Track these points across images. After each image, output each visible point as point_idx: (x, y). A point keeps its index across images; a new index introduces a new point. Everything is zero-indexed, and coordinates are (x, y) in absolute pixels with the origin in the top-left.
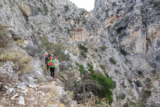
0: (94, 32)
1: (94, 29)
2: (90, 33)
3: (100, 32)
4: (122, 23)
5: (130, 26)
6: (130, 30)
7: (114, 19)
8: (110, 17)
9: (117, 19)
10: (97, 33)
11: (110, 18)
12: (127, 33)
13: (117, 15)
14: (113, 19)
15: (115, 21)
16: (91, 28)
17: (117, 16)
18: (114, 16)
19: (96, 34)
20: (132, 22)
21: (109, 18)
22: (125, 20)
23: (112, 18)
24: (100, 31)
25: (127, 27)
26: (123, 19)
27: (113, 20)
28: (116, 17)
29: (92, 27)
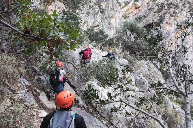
0: (103, 19)
1: (102, 12)
2: (95, 21)
3: (116, 22)
4: (150, 15)
5: (170, 19)
6: (170, 29)
7: (130, 11)
8: (124, 5)
9: (135, 12)
10: (109, 24)
11: (123, 7)
12: (165, 34)
13: (136, 3)
14: (128, 10)
15: (131, 15)
16: (97, 8)
17: (136, 5)
18: (131, 4)
19: (108, 26)
20: (172, 13)
21: (121, 7)
22: (155, 11)
23: (126, 9)
24: (117, 19)
25: (164, 22)
26: (153, 9)
27: (127, 13)
28: (133, 8)
29: (99, 7)
